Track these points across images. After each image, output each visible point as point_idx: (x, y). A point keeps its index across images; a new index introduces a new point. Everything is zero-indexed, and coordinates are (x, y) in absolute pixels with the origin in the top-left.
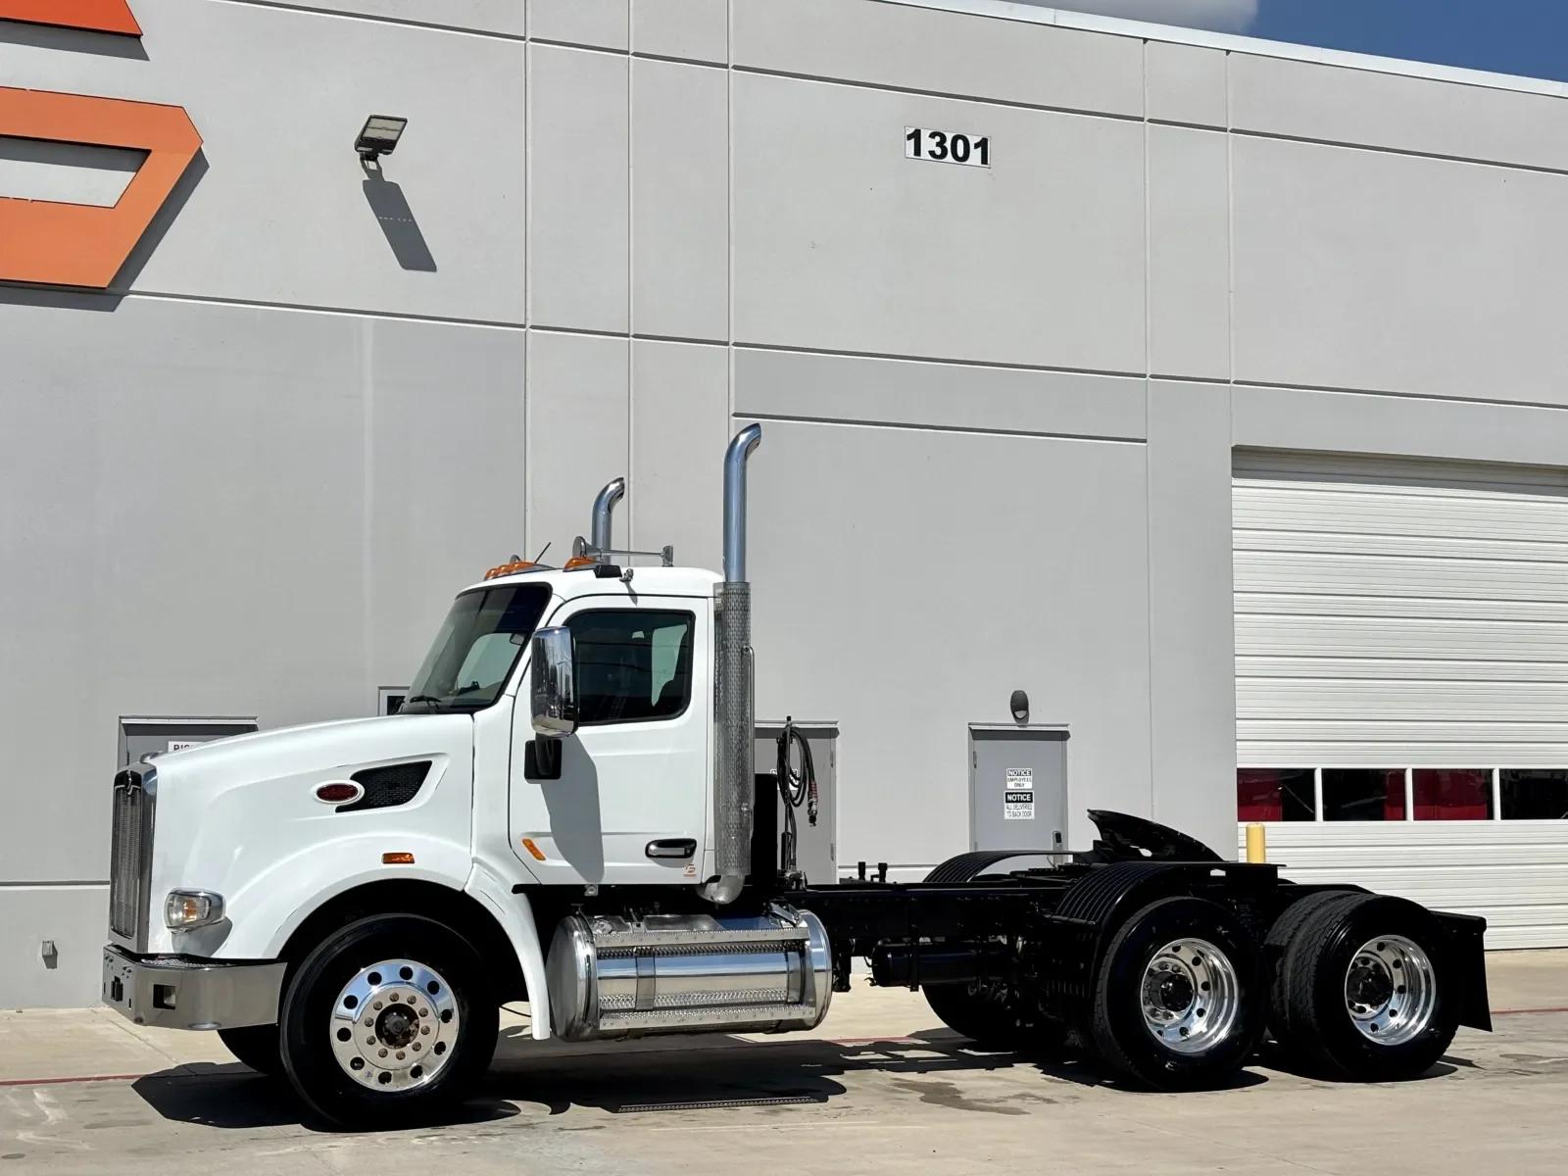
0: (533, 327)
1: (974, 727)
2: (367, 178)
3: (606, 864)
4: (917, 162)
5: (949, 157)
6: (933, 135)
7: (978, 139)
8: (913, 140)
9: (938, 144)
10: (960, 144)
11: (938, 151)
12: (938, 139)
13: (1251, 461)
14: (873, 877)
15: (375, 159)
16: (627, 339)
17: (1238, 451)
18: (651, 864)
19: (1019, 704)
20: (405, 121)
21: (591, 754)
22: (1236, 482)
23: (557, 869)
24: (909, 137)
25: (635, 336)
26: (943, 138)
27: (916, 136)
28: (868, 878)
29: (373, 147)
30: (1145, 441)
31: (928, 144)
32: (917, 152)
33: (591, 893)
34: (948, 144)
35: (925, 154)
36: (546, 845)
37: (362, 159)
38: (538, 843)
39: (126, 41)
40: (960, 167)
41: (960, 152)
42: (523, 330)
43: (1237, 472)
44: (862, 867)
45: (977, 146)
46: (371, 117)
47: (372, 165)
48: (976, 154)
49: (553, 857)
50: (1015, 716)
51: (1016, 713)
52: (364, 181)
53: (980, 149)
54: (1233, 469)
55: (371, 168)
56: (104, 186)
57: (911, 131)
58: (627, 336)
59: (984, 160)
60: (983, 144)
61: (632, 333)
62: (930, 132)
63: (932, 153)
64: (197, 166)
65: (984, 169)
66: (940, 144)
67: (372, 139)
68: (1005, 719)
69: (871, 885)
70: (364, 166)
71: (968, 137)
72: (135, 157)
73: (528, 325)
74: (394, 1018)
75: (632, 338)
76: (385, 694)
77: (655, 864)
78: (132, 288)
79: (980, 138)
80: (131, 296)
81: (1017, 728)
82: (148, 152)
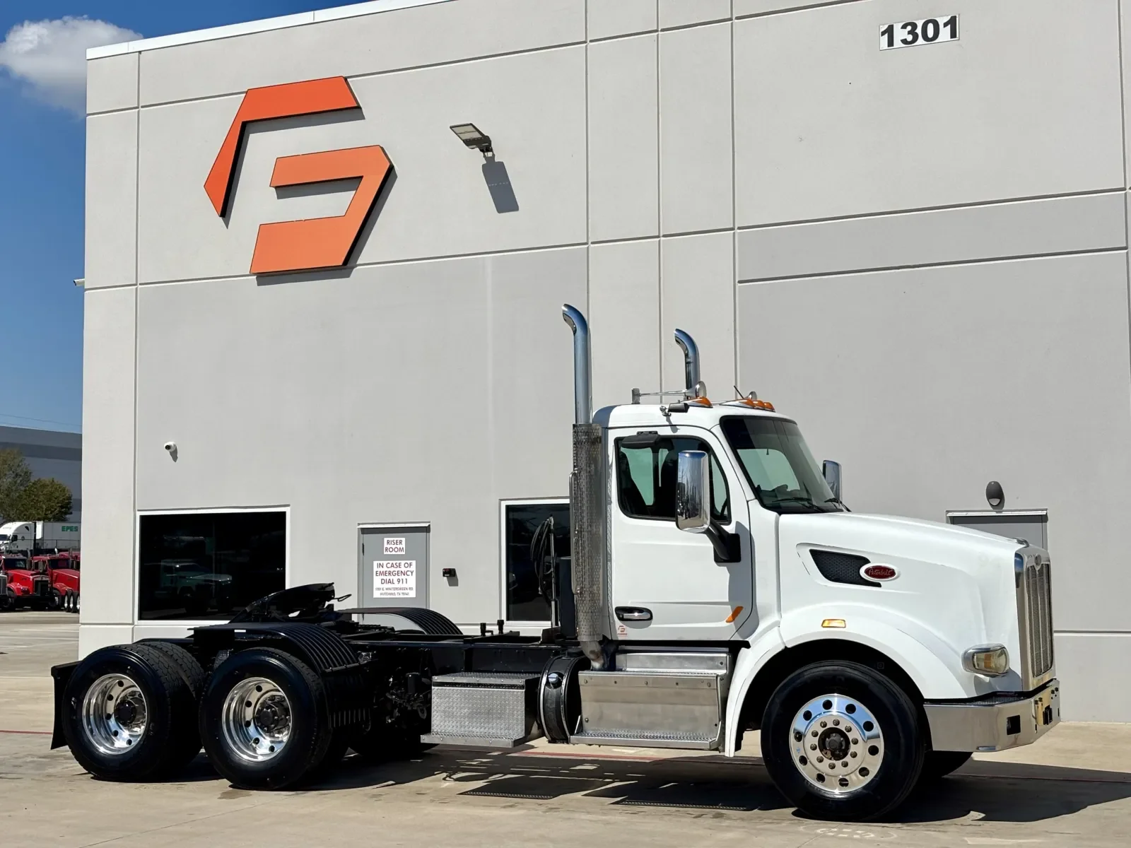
0: (593, 243)
1: (950, 514)
2: (485, 162)
4: (892, 51)
5: (920, 41)
6: (904, 27)
7: (947, 19)
8: (886, 35)
9: (909, 33)
10: (930, 27)
11: (910, 38)
12: (909, 28)
15: (489, 150)
16: (658, 239)
19: (995, 493)
24: (883, 33)
25: (664, 236)
26: (914, 26)
27: (890, 31)
29: (476, 144)
30: (1125, 248)
31: (900, 34)
32: (891, 43)
34: (919, 31)
35: (898, 43)
39: (353, 112)
40: (931, 45)
41: (930, 33)
42: (586, 246)
45: (945, 25)
47: (490, 154)
48: (945, 33)
50: (991, 504)
51: (992, 500)
52: (483, 166)
53: (949, 27)
55: (489, 156)
56: (335, 204)
57: (886, 27)
58: (659, 237)
59: (953, 35)
60: (952, 22)
61: (661, 235)
62: (902, 24)
63: (904, 41)
64: (390, 175)
65: (955, 41)
66: (912, 32)
67: (469, 140)
68: (984, 507)
71: (937, 19)
72: (353, 182)
73: (589, 242)
75: (662, 239)
78: (358, 263)
79: (949, 17)
80: (358, 267)
81: (994, 514)
82: (362, 177)
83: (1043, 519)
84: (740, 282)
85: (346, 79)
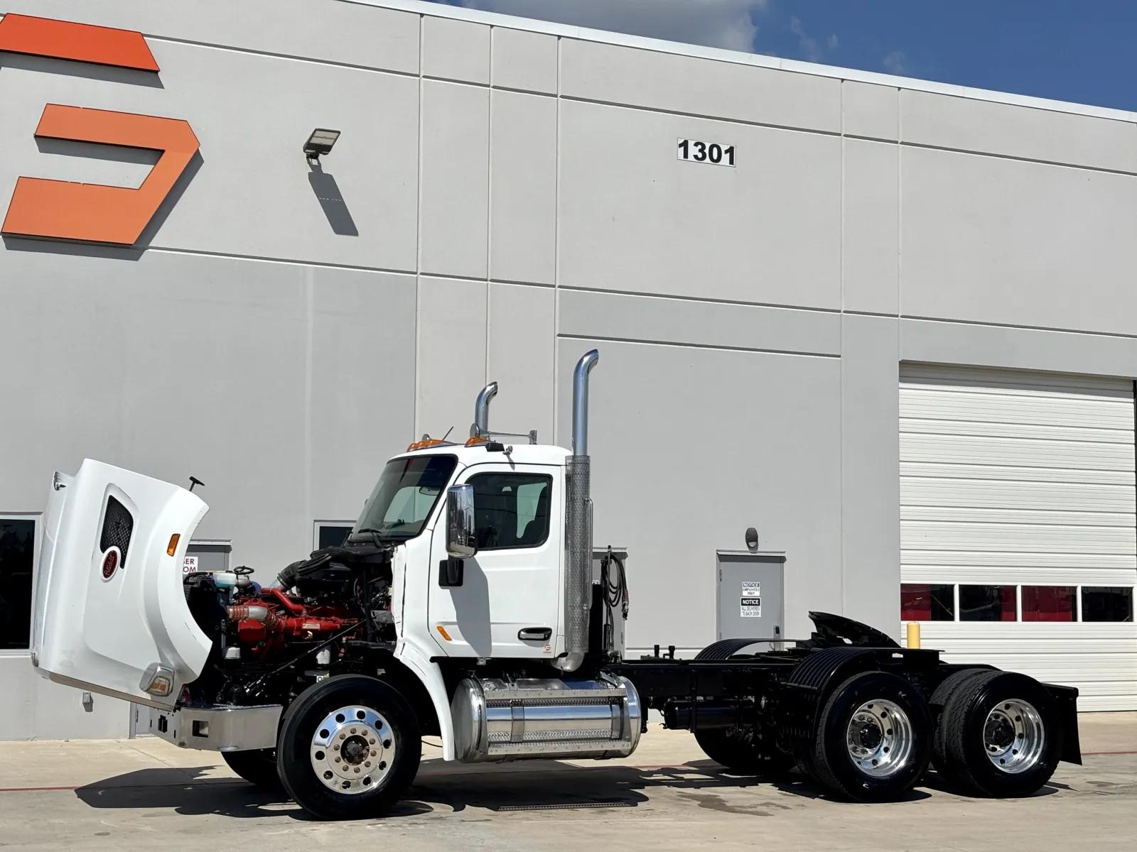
0: (421, 274)
1: (720, 553)
2: (311, 171)
3: (493, 644)
4: (685, 162)
5: (708, 160)
6: (696, 144)
7: (727, 147)
8: (683, 148)
9: (700, 151)
10: (715, 150)
11: (700, 155)
12: (700, 147)
13: (913, 371)
14: (664, 655)
15: (316, 157)
16: (486, 283)
17: (903, 364)
18: (522, 644)
19: (752, 537)
20: (339, 132)
21: (484, 570)
22: (901, 385)
23: (460, 647)
24: (680, 145)
25: (492, 281)
26: (704, 147)
27: (685, 145)
28: (661, 656)
29: (316, 150)
30: (839, 356)
31: (693, 150)
32: (686, 156)
33: (481, 663)
34: (707, 151)
35: (691, 157)
36: (453, 630)
37: (307, 158)
38: (447, 629)
39: (148, 74)
40: (715, 166)
41: (715, 156)
42: (416, 276)
43: (902, 379)
44: (657, 648)
45: (726, 152)
46: (316, 130)
47: (314, 162)
48: (725, 158)
49: (458, 639)
50: (748, 546)
51: (750, 544)
52: (309, 173)
53: (728, 154)
54: (900, 376)
55: (314, 164)
56: (132, 174)
57: (682, 141)
58: (486, 280)
59: (731, 162)
60: (730, 151)
61: (489, 279)
62: (694, 142)
63: (696, 157)
64: (196, 161)
65: (731, 168)
66: (702, 151)
67: (316, 145)
68: (741, 547)
69: (664, 660)
70: (309, 163)
71: (721, 146)
72: (154, 155)
73: (419, 272)
74: (353, 745)
75: (490, 282)
76: (318, 525)
77: (525, 645)
78: (151, 245)
79: (729, 147)
80: (150, 250)
81: (750, 554)
82: (163, 151)
83: (781, 560)
84: (559, 335)
85: (143, 35)
